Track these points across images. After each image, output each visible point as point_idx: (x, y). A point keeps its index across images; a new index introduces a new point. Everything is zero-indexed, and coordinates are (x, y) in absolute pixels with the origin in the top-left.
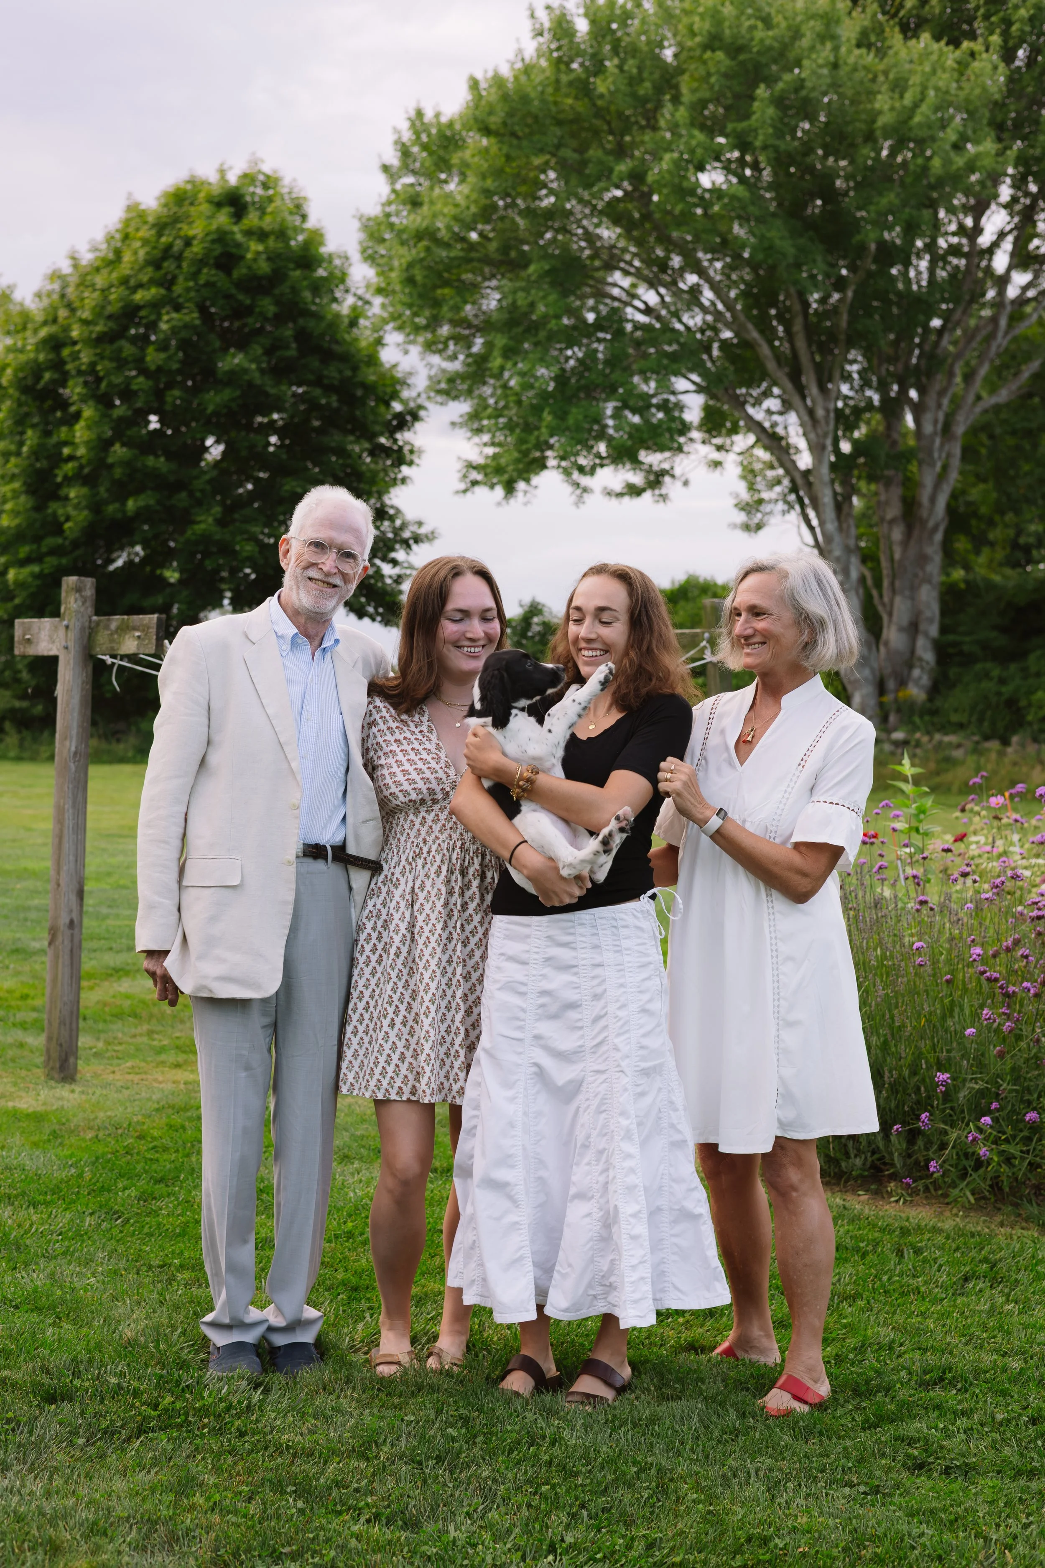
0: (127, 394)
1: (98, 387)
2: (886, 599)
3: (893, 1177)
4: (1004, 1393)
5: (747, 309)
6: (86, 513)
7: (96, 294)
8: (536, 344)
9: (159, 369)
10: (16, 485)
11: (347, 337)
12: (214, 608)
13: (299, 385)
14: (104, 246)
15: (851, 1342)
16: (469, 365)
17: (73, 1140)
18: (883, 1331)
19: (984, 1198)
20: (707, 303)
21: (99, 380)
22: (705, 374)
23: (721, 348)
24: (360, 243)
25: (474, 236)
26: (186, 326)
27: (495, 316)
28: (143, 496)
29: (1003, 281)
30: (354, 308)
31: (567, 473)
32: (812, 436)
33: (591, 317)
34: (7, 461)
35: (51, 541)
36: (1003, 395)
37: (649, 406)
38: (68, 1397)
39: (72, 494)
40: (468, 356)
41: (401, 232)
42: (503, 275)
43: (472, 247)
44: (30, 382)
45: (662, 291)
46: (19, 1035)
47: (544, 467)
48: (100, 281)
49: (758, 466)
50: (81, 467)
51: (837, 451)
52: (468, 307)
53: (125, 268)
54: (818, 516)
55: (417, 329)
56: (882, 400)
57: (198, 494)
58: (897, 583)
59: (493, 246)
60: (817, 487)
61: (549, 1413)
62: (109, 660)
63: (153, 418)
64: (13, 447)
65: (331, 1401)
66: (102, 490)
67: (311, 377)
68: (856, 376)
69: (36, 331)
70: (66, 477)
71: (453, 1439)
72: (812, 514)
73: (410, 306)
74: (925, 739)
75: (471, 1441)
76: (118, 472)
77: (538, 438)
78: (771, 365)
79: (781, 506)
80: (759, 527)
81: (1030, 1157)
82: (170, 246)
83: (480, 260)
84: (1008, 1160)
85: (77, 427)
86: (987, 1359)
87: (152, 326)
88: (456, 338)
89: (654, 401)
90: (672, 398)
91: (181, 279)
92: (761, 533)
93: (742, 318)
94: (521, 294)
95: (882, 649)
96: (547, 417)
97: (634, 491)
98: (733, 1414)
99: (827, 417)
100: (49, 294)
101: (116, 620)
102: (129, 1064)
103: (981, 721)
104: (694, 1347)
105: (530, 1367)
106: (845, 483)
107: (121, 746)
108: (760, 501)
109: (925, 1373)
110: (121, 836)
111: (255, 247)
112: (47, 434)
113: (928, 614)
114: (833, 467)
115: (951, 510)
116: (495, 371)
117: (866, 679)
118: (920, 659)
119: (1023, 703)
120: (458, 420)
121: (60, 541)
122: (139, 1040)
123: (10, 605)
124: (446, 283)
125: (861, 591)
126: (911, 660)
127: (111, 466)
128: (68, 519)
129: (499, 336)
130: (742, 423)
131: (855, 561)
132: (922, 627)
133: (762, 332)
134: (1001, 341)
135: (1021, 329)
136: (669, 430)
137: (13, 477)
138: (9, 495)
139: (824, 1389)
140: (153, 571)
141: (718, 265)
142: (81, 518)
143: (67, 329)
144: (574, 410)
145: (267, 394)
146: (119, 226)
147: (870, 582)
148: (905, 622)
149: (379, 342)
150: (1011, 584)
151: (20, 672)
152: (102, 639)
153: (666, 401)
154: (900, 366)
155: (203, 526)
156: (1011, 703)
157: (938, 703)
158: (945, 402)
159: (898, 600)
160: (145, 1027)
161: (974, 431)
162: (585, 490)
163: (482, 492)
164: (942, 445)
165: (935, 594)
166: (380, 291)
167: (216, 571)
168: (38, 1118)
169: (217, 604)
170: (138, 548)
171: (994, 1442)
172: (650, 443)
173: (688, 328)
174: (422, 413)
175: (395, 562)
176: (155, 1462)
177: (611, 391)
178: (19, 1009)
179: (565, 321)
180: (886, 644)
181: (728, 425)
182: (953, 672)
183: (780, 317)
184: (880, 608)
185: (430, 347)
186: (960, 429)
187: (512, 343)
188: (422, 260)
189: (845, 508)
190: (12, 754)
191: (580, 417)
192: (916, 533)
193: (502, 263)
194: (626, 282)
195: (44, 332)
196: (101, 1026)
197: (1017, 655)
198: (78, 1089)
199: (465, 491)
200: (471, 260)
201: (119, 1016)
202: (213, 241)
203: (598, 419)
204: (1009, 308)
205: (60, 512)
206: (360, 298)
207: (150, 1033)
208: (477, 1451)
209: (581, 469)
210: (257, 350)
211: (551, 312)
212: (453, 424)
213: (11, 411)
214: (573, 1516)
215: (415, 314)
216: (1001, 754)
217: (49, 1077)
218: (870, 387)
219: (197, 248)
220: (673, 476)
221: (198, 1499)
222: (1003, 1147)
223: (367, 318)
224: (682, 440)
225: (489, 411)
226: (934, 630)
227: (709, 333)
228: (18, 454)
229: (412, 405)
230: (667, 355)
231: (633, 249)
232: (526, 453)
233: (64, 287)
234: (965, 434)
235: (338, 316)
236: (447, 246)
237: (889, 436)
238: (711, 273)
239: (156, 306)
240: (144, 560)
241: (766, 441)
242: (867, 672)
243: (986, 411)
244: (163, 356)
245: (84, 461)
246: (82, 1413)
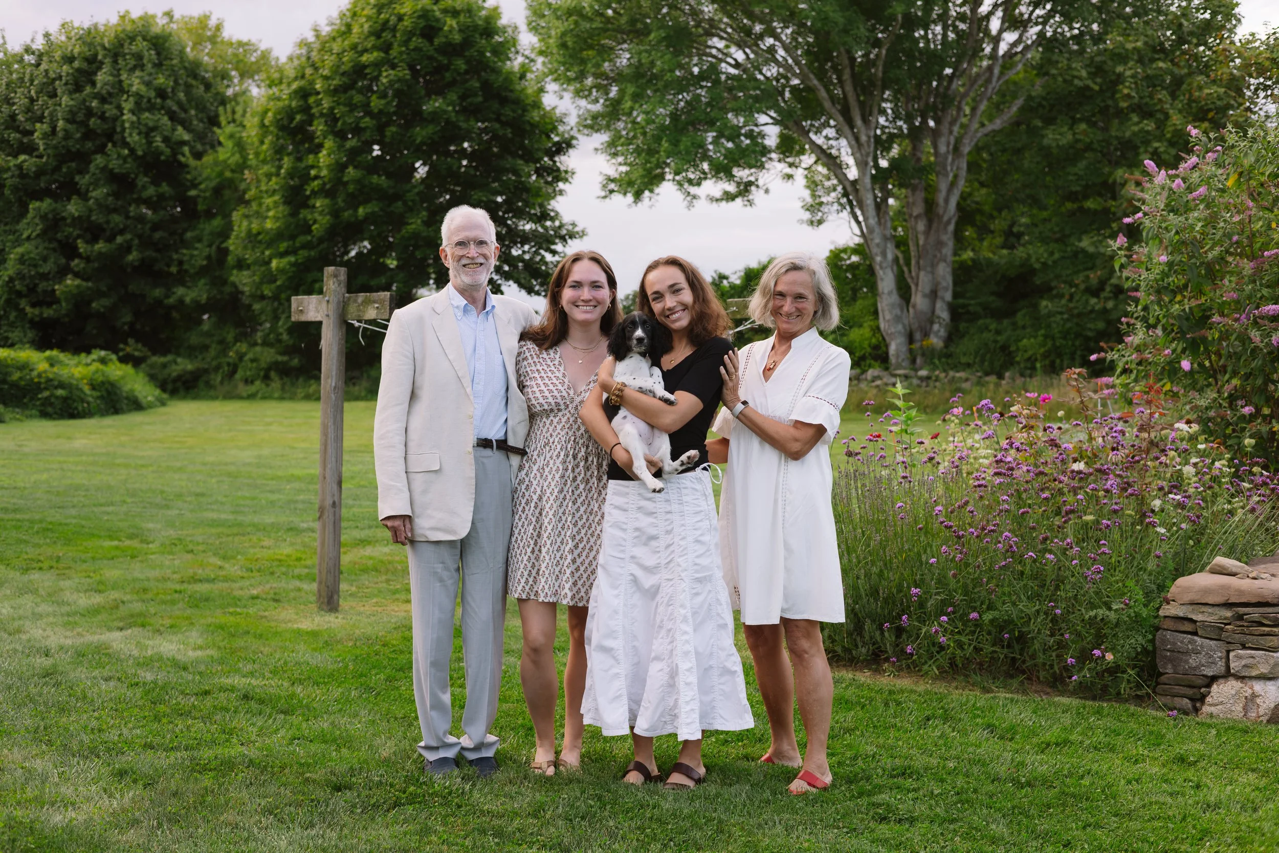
0: (357, 130)
1: (335, 126)
2: (914, 274)
3: (887, 660)
4: (942, 781)
5: (810, 64)
6: (328, 217)
7: (333, 57)
8: (655, 91)
9: (381, 112)
10: (276, 198)
11: (518, 87)
12: (423, 286)
13: (483, 122)
14: (338, 22)
15: (849, 754)
16: (607, 106)
17: (339, 647)
18: (869, 748)
19: (946, 672)
20: (780, 59)
21: (336, 120)
22: (779, 111)
23: (791, 92)
24: (527, 17)
25: (610, 12)
26: (399, 80)
27: (626, 71)
28: (369, 205)
29: (996, 40)
30: (523, 65)
31: (680, 184)
32: (858, 155)
33: (696, 70)
34: (270, 180)
35: (303, 239)
36: (998, 124)
37: (739, 135)
38: (349, 787)
39: (318, 204)
40: (606, 100)
41: (555, 11)
42: (632, 41)
43: (608, 20)
44: (285, 122)
45: (747, 50)
46: (298, 583)
47: (664, 179)
48: (336, 47)
49: (818, 178)
50: (324, 184)
51: (876, 166)
52: (606, 64)
53: (354, 38)
54: (863, 214)
55: (569, 81)
56: (909, 129)
57: (410, 203)
58: (921, 262)
59: (623, 20)
60: (862, 192)
61: (652, 793)
62: (357, 324)
63: (376, 147)
64: (273, 170)
65: (515, 789)
66: (340, 201)
67: (493, 116)
68: (889, 111)
69: (289, 84)
70: (313, 191)
71: (592, 807)
72: (859, 213)
73: (564, 64)
74: (943, 375)
75: (603, 807)
76: (351, 188)
77: (658, 160)
78: (827, 104)
79: (836, 206)
80: (820, 222)
81: (974, 643)
82: (387, 21)
83: (614, 30)
84: (960, 645)
85: (321, 155)
86: (934, 762)
87: (376, 79)
88: (598, 87)
89: (743, 131)
90: (756, 129)
91: (395, 45)
92: (821, 227)
93: (806, 70)
94: (644, 55)
95: (911, 310)
96: (665, 144)
97: (729, 197)
98: (768, 792)
99: (868, 141)
100: (299, 57)
101: (361, 296)
102: (374, 600)
103: (982, 361)
104: (747, 757)
105: (641, 768)
106: (884, 189)
107: (357, 388)
108: (821, 204)
109: (893, 770)
110: (359, 452)
111: (451, 23)
112: (299, 159)
113: (944, 284)
114: (873, 177)
115: (959, 207)
116: (627, 111)
117: (899, 332)
118: (939, 317)
119: (1013, 348)
120: (599, 147)
121: (309, 238)
122: (381, 585)
123: (273, 286)
124: (591, 47)
125: (895, 268)
126: (931, 318)
127: (346, 183)
128: (315, 222)
129: (629, 85)
130: (807, 147)
131: (890, 246)
132: (940, 294)
133: (820, 80)
134: (995, 84)
135: (1011, 75)
136: (754, 152)
137: (274, 192)
138: (271, 205)
139: (828, 779)
140: (377, 260)
141: (789, 31)
142: (324, 221)
143: (312, 83)
144: (684, 139)
145: (460, 128)
146: (349, 7)
147: (901, 261)
148: (927, 290)
149: (542, 90)
150: (1003, 261)
151: (281, 334)
152: (352, 309)
153: (752, 131)
154: (922, 104)
155: (413, 226)
156: (1004, 348)
157: (952, 349)
158: (956, 129)
159: (922, 274)
160: (384, 577)
161: (978, 149)
162: (695, 197)
163: (617, 198)
164: (953, 160)
165: (949, 270)
166: (541, 53)
167: (425, 259)
168: (314, 634)
169: (425, 284)
170: (366, 243)
171: (931, 805)
172: (742, 162)
173: (767, 78)
174: (574, 142)
175: (554, 253)
176: (405, 821)
177: (711, 123)
178: (296, 567)
179: (678, 73)
180: (914, 306)
181: (797, 147)
182: (962, 326)
183: (834, 68)
184: (909, 280)
185: (578, 93)
186: (966, 149)
187: (638, 90)
188: (572, 30)
189: (883, 207)
190: (276, 395)
191: (689, 144)
192: (935, 225)
193: (630, 32)
194: (721, 44)
195: (295, 86)
196: (353, 577)
197: (1010, 313)
198: (340, 616)
199: (605, 197)
200: (608, 30)
201: (365, 570)
202: (419, 17)
203: (702, 145)
204: (1000, 61)
205: (309, 217)
206: (527, 57)
207: (388, 581)
208: (606, 813)
209: (690, 182)
210: (453, 96)
211: (666, 67)
212: (596, 150)
213: (272, 142)
214: (665, 845)
215: (568, 70)
216: (997, 385)
217: (320, 608)
218: (900, 119)
219: (407, 23)
220: (758, 186)
221: (434, 838)
222: (956, 637)
223: (532, 72)
224: (764, 159)
225: (623, 140)
226: (948, 296)
227: (782, 81)
228: (278, 175)
229: (566, 136)
230: (751, 96)
231: (725, 20)
232: (649, 171)
233: (310, 50)
234: (970, 153)
235: (511, 73)
236: (591, 20)
237: (914, 155)
238: (784, 38)
239: (377, 65)
240: (369, 251)
241: (825, 159)
242: (900, 327)
243: (986, 135)
244: (383, 102)
245: (326, 180)
246: (359, 796)
